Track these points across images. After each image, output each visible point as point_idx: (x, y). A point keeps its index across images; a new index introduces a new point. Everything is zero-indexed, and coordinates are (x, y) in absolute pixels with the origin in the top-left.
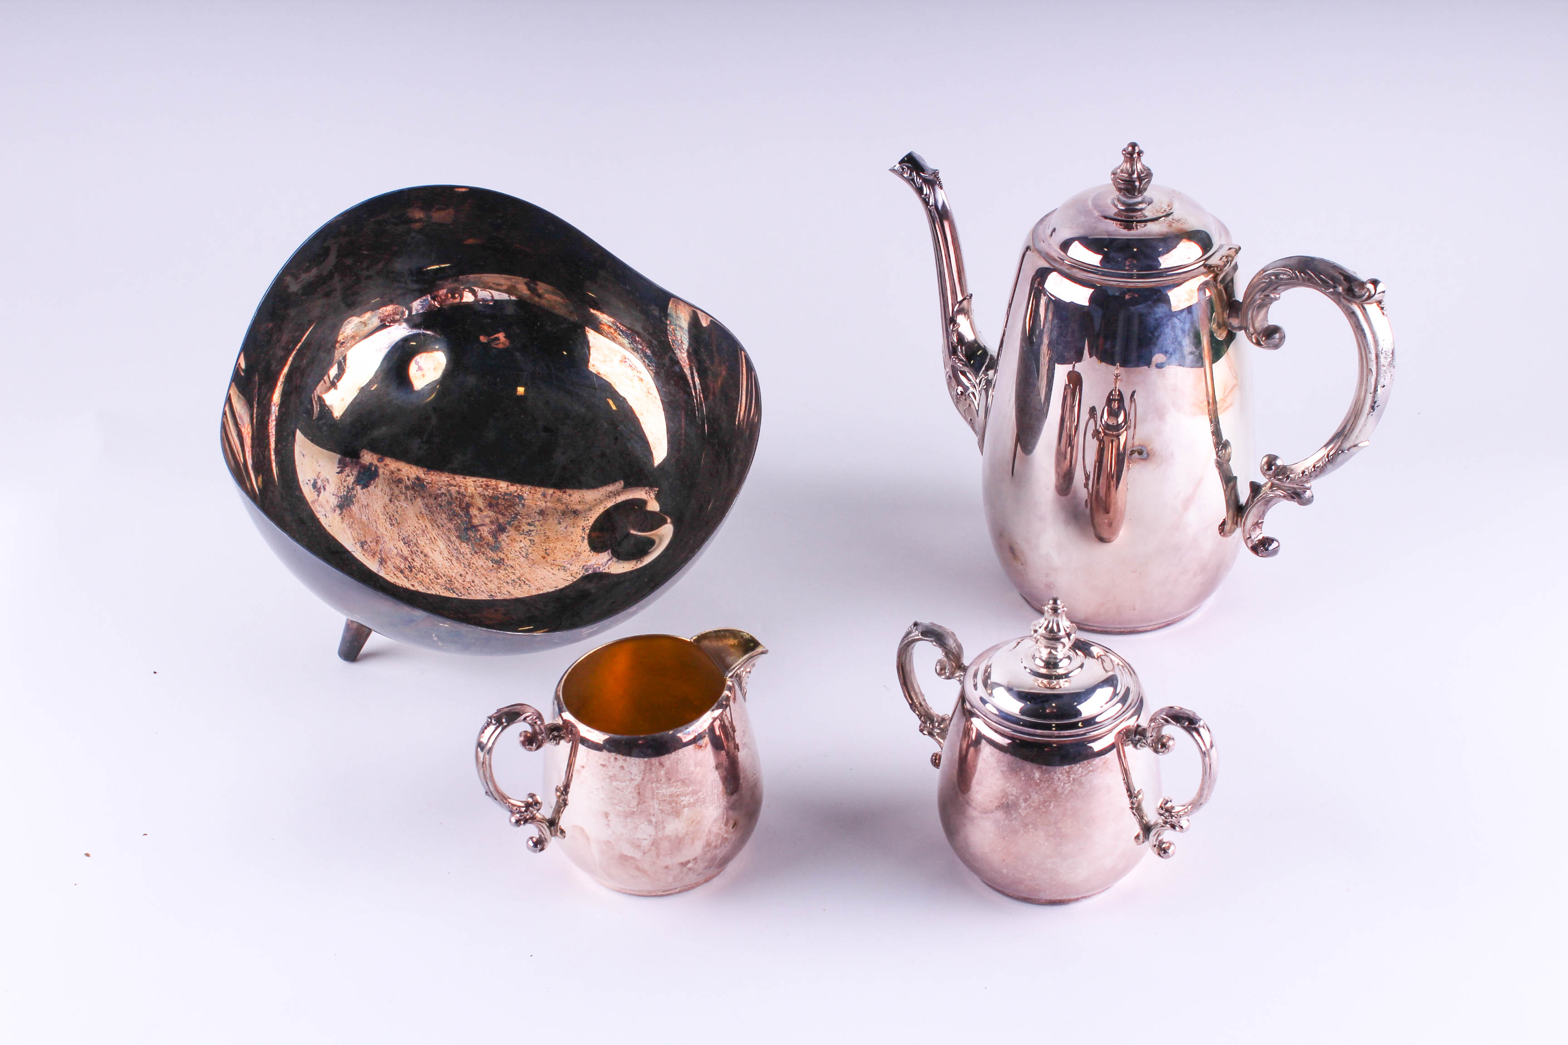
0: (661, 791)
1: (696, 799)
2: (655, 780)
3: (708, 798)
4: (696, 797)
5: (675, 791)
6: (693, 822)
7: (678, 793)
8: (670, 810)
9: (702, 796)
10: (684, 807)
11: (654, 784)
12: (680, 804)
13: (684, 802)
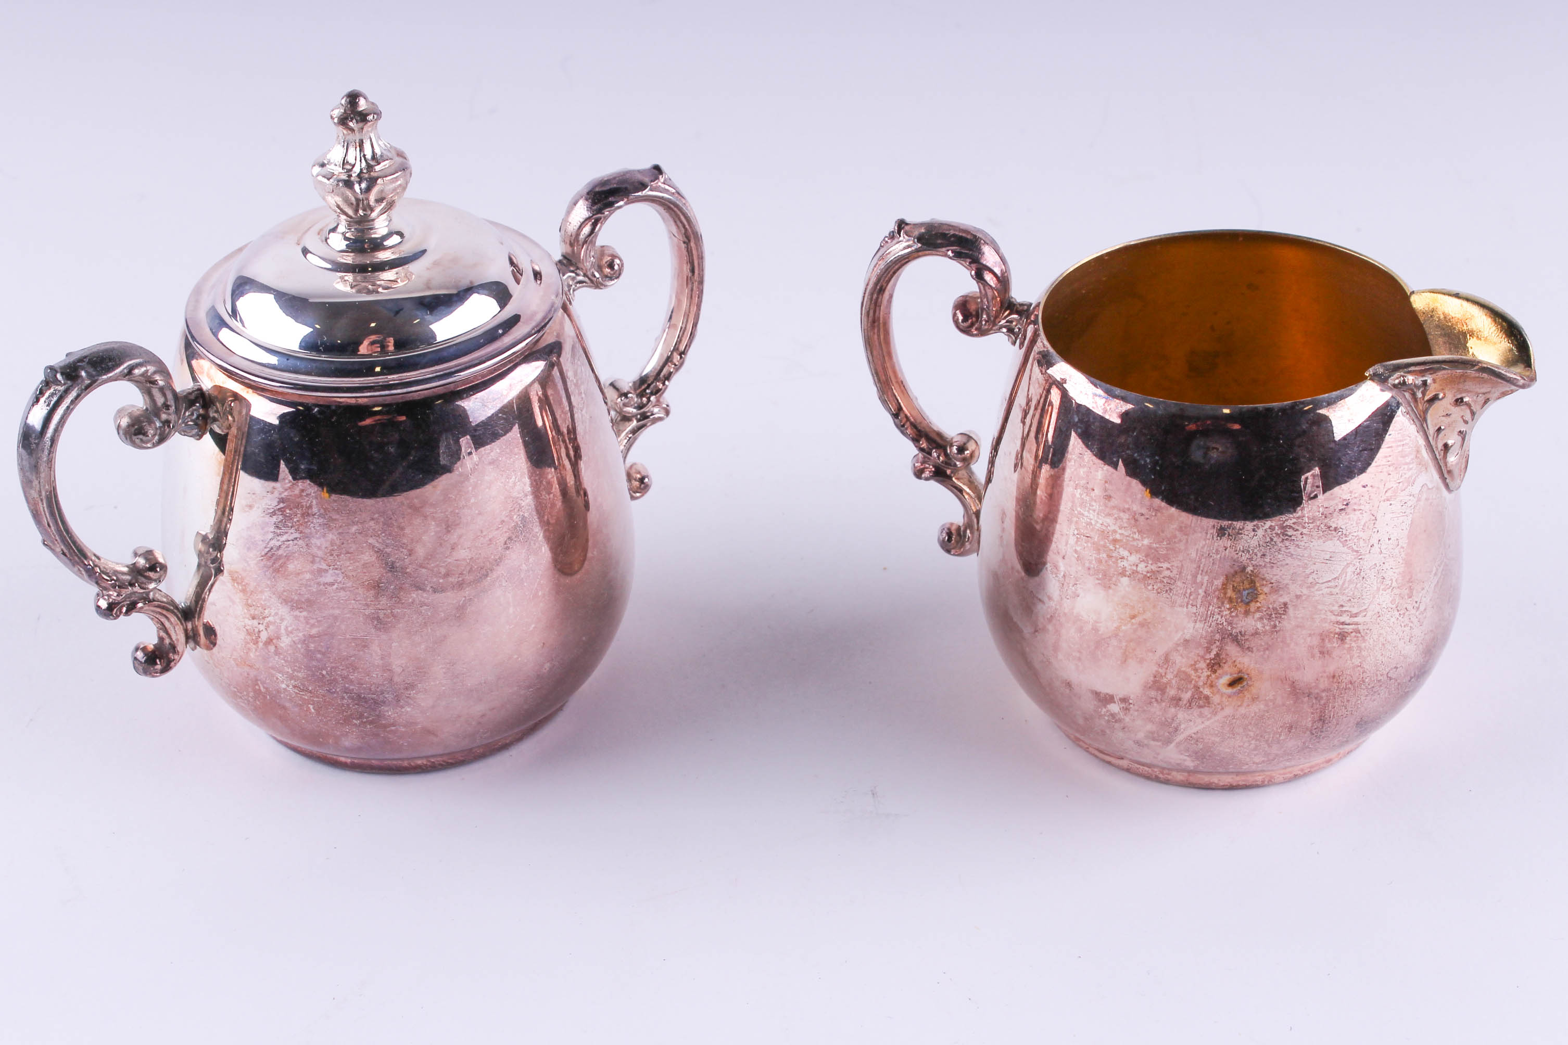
0: (1086, 513)
1: (1152, 571)
2: (1083, 482)
3: (1179, 583)
4: (1154, 567)
5: (1112, 528)
6: (1133, 617)
7: (1118, 537)
8: (1094, 564)
9: (1167, 573)
10: (1123, 574)
11: (1079, 491)
12: (1116, 563)
13: (1125, 563)
